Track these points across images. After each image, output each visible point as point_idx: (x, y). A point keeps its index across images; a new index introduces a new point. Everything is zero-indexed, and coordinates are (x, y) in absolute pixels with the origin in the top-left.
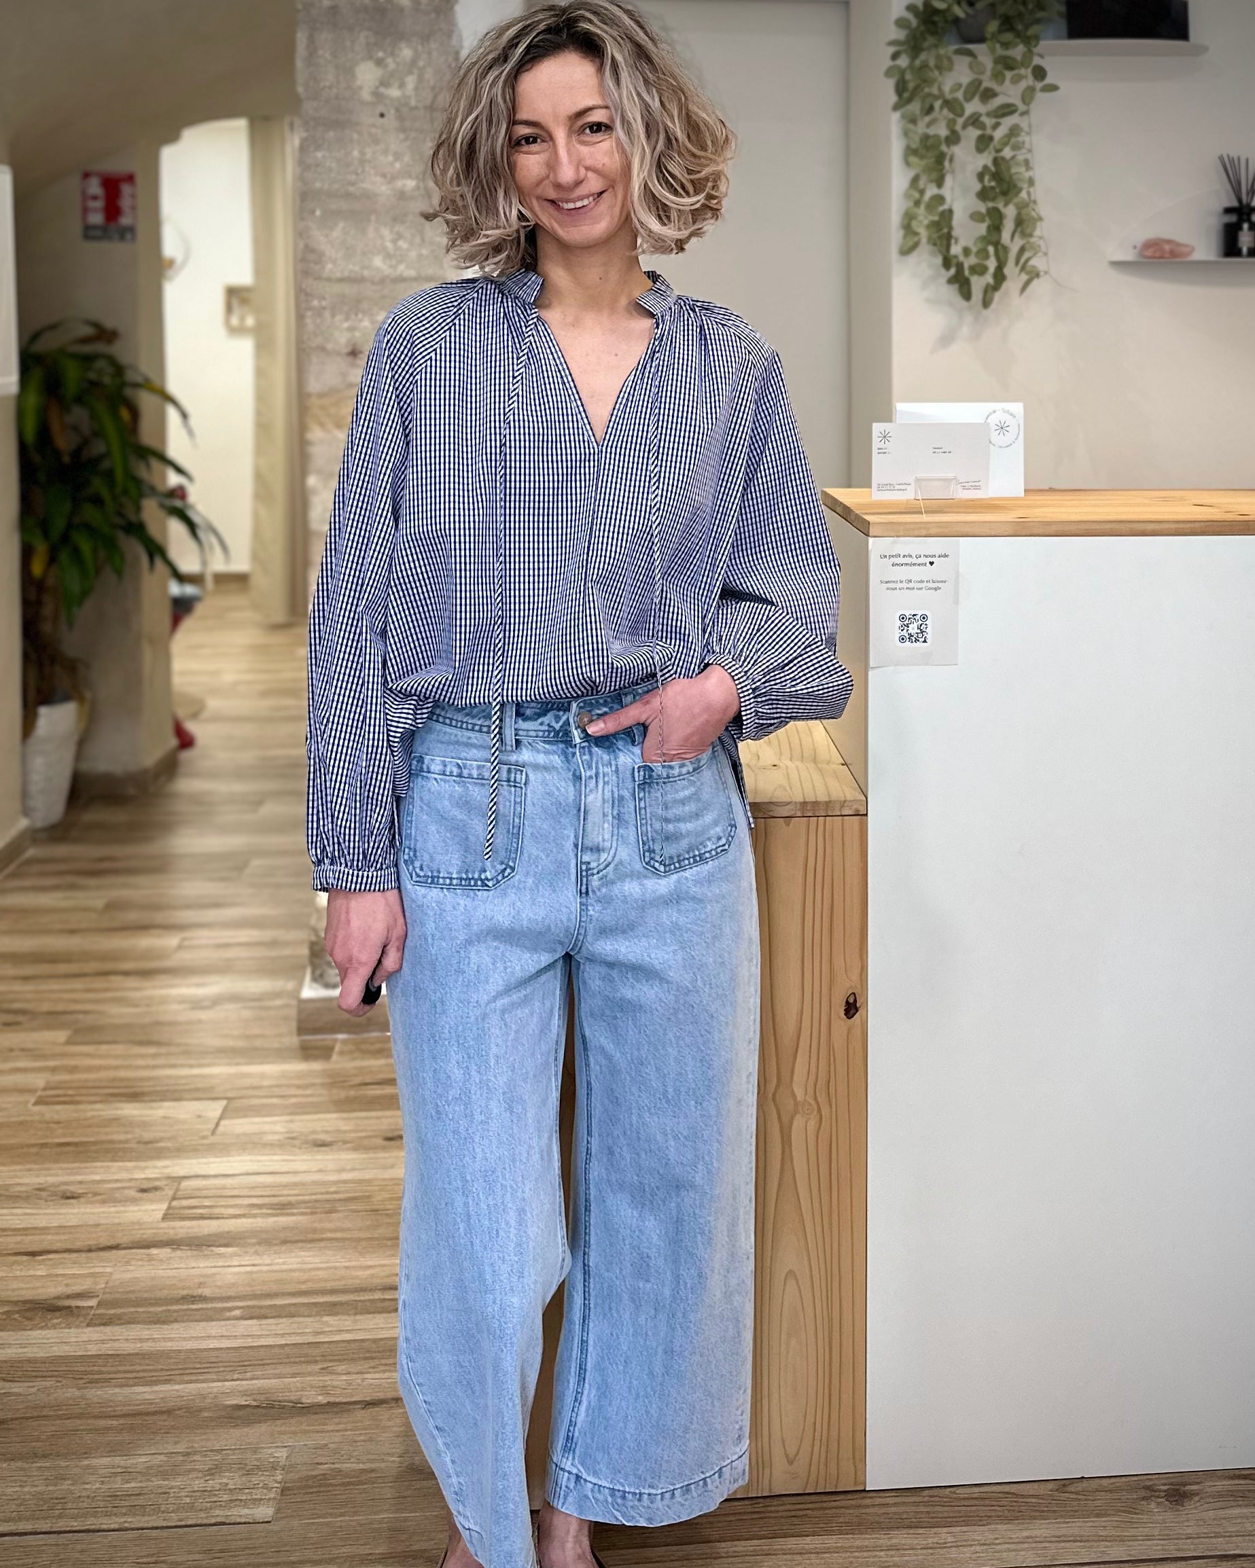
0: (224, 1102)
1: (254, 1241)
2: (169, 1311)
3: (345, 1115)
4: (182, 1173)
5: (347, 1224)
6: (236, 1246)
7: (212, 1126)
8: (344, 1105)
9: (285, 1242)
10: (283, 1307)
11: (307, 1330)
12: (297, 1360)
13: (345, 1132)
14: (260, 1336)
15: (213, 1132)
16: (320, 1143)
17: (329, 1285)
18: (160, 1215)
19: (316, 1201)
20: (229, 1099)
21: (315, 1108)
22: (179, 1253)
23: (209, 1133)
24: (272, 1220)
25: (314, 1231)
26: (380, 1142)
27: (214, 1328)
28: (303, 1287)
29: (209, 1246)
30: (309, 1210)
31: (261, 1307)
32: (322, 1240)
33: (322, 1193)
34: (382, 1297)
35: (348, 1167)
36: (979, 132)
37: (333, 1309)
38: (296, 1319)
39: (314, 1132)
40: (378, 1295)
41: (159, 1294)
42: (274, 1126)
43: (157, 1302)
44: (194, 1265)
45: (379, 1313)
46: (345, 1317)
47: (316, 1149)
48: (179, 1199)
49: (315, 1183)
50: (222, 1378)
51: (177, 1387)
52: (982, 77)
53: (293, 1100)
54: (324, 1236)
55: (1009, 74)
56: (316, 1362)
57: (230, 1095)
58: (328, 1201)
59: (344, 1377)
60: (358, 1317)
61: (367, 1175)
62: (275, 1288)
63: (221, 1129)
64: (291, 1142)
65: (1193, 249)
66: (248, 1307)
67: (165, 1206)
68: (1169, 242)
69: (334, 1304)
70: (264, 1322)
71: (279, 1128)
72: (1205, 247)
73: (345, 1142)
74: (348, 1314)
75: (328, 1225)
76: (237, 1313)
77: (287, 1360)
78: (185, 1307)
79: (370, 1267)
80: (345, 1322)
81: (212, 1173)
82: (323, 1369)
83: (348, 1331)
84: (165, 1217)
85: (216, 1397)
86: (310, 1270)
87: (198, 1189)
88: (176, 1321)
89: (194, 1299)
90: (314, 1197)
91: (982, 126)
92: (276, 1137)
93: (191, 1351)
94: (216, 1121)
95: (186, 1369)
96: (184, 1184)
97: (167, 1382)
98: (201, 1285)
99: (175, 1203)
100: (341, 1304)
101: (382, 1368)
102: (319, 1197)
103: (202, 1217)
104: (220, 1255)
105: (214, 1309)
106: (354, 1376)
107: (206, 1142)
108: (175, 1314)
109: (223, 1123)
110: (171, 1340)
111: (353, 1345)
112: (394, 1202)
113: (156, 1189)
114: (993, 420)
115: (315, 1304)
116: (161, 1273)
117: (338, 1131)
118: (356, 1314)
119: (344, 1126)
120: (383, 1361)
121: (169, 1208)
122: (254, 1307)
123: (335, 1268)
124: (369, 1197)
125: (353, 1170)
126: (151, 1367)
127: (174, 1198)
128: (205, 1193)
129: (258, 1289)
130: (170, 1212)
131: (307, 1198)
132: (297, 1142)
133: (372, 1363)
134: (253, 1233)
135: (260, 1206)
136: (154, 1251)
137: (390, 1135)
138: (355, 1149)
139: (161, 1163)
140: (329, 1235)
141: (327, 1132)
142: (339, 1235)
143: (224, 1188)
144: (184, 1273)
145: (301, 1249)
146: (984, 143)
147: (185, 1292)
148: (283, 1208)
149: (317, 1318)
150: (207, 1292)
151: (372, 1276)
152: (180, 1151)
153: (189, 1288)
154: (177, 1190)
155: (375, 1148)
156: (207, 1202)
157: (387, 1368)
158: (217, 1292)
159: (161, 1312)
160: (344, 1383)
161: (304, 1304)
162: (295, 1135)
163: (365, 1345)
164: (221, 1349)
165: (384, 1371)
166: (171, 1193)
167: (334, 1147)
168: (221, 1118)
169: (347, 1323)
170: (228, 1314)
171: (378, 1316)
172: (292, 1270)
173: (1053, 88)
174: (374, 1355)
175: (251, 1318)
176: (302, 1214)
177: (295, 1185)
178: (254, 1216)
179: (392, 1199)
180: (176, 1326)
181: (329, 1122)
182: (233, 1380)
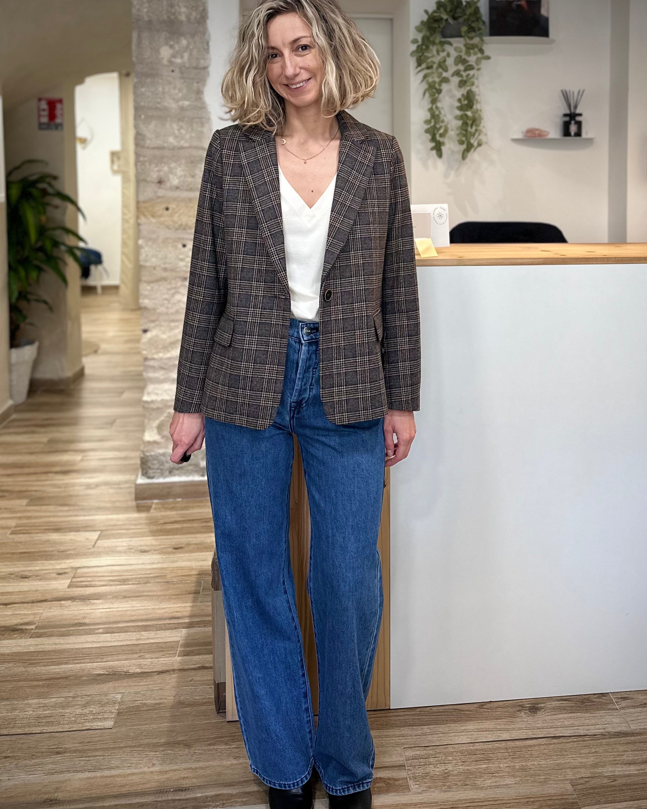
0: (99, 532)
1: (110, 597)
2: (69, 630)
3: (155, 538)
4: (78, 566)
5: (155, 589)
6: (102, 599)
7: (93, 543)
8: (154, 533)
9: (125, 597)
10: (122, 627)
11: (134, 638)
12: (128, 652)
13: (155, 545)
14: (110, 642)
15: (94, 546)
16: (143, 551)
17: (144, 617)
18: (67, 585)
19: (141, 578)
20: (101, 531)
21: (142, 535)
22: (75, 603)
23: (91, 547)
24: (119, 587)
25: (139, 592)
26: (171, 550)
27: (89, 638)
28: (132, 618)
29: (89, 600)
30: (137, 582)
31: (112, 628)
32: (142, 596)
33: (143, 574)
34: (169, 622)
35: (156, 562)
36: (460, 79)
37: (146, 628)
38: (128, 633)
39: (141, 546)
40: (167, 622)
41: (64, 622)
42: (122, 543)
43: (64, 626)
44: (82, 609)
45: (168, 630)
46: (152, 632)
47: (141, 554)
48: (76, 578)
49: (141, 569)
50: (92, 661)
51: (71, 666)
52: (461, 54)
53: (132, 531)
54: (143, 594)
55: (472, 51)
56: (137, 653)
57: (102, 529)
58: (146, 578)
59: (150, 660)
60: (157, 632)
61: (165, 565)
62: (119, 619)
63: (97, 545)
64: (130, 550)
65: (548, 133)
66: (106, 628)
67: (69, 581)
68: (538, 130)
69: (147, 626)
70: (113, 635)
71: (124, 544)
72: (555, 132)
73: (155, 550)
74: (153, 631)
75: (146, 589)
76: (101, 631)
77: (124, 652)
78: (76, 628)
79: (164, 608)
80: (152, 634)
81: (92, 565)
82: (140, 656)
83: (152, 639)
84: (69, 586)
85: (89, 670)
86: (136, 610)
87: (86, 573)
88: (72, 635)
89: (81, 624)
90: (139, 576)
91: (462, 76)
92: (123, 548)
93: (78, 649)
94: (95, 541)
95: (76, 657)
96: (79, 571)
97: (66, 663)
98: (84, 618)
99: (74, 580)
100: (150, 626)
101: (168, 655)
102: (142, 576)
103: (87, 586)
104: (94, 604)
105: (90, 629)
106: (153, 660)
107: (90, 551)
108: (71, 632)
109: (98, 542)
110: (69, 644)
111: (154, 645)
112: (176, 578)
113: (65, 573)
114: (437, 212)
115: (138, 626)
116: (66, 613)
117: (152, 545)
118: (156, 630)
119: (154, 543)
120: (168, 652)
121: (71, 582)
122: (109, 628)
123: (148, 609)
124: (165, 576)
125: (158, 563)
126: (58, 657)
127: (74, 577)
128: (88, 575)
129: (112, 620)
130: (72, 584)
131: (136, 576)
132: (133, 551)
133: (163, 653)
134: (111, 593)
135: (114, 581)
136: (63, 602)
137: (176, 547)
138: (159, 554)
139: (68, 561)
140: (146, 594)
141: (147, 546)
142: (150, 594)
143: (97, 572)
144: (76, 613)
145: (132, 600)
146: (462, 84)
147: (77, 621)
148: (124, 581)
149: (138, 633)
150: (87, 621)
151: (165, 612)
152: (78, 555)
153: (79, 619)
154: (75, 573)
155: (169, 553)
156: (89, 579)
157: (170, 655)
158: (92, 621)
159: (66, 631)
160: (149, 663)
161: (132, 626)
162: (131, 547)
163: (160, 645)
164: (93, 648)
165: (168, 657)
166: (72, 575)
167: (150, 553)
168: (97, 540)
169: (152, 635)
170: (96, 631)
171: (167, 631)
172: (127, 611)
173: (488, 58)
174: (164, 649)
175: (107, 633)
176: (133, 584)
177: (131, 570)
178: (111, 585)
179: (176, 576)
180: (71, 637)
181: (149, 541)
182: (97, 662)
